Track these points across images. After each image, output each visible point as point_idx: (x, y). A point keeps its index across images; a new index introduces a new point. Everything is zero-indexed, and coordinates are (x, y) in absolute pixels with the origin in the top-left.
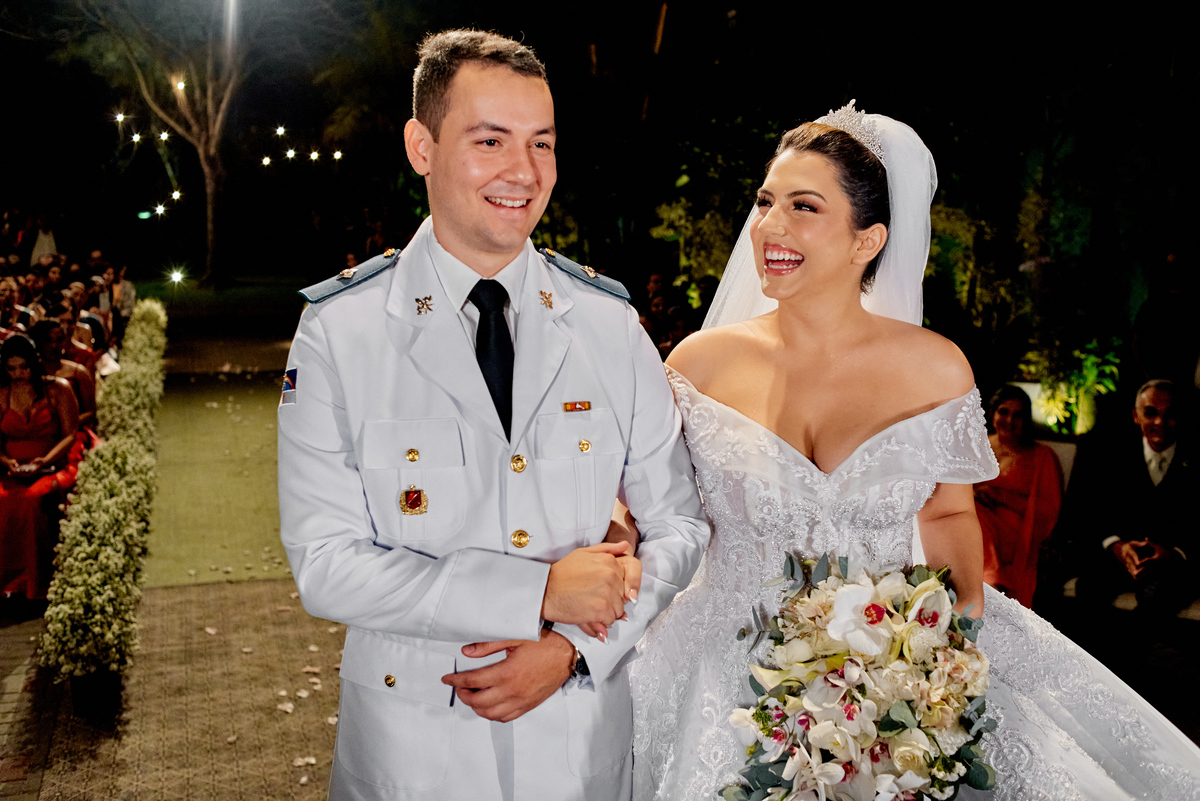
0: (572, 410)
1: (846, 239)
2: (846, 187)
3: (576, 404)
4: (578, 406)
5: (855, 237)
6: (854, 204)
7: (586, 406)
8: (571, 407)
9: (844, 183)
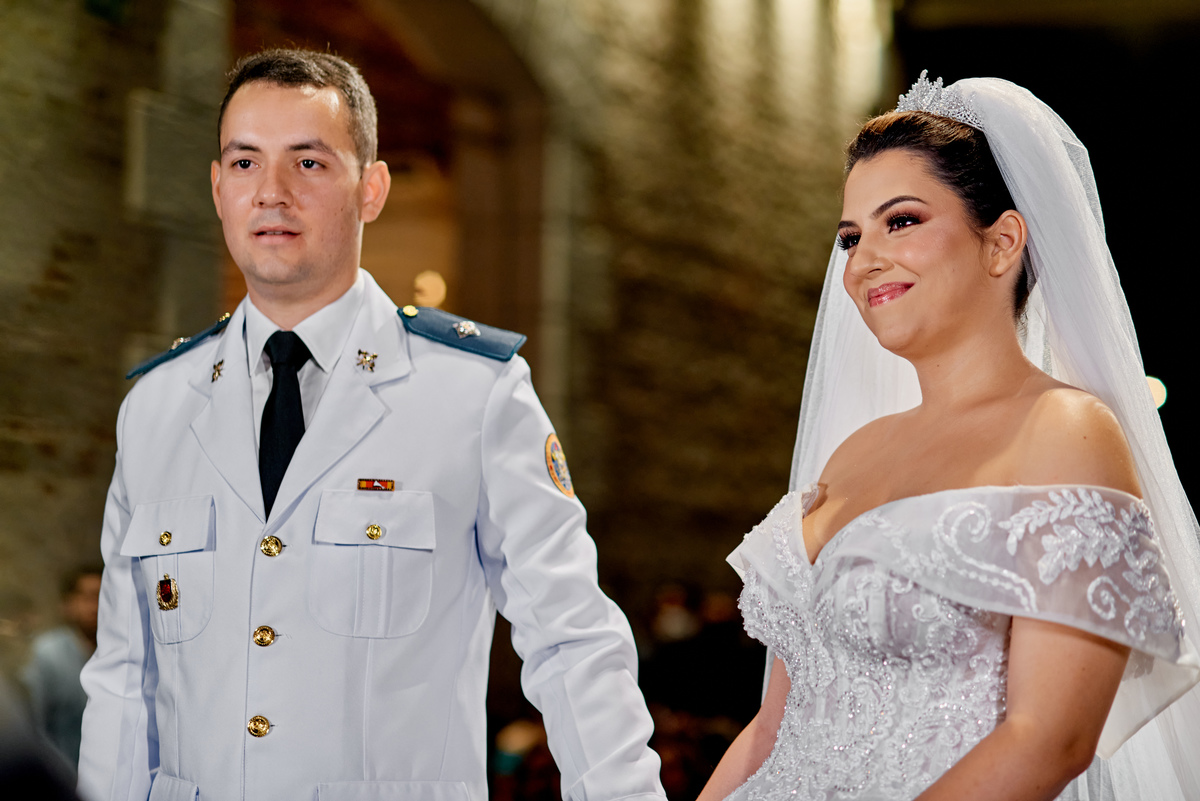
0: (367, 489)
1: (971, 246)
2: (947, 177)
3: (374, 481)
4: (376, 484)
5: (982, 239)
6: (966, 196)
7: (386, 486)
8: (368, 485)
9: (943, 173)
